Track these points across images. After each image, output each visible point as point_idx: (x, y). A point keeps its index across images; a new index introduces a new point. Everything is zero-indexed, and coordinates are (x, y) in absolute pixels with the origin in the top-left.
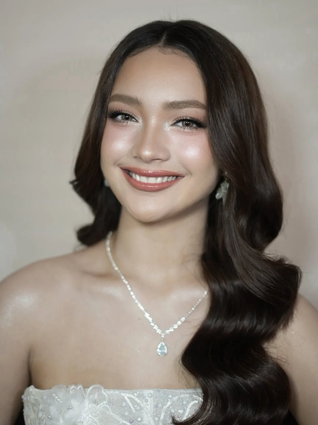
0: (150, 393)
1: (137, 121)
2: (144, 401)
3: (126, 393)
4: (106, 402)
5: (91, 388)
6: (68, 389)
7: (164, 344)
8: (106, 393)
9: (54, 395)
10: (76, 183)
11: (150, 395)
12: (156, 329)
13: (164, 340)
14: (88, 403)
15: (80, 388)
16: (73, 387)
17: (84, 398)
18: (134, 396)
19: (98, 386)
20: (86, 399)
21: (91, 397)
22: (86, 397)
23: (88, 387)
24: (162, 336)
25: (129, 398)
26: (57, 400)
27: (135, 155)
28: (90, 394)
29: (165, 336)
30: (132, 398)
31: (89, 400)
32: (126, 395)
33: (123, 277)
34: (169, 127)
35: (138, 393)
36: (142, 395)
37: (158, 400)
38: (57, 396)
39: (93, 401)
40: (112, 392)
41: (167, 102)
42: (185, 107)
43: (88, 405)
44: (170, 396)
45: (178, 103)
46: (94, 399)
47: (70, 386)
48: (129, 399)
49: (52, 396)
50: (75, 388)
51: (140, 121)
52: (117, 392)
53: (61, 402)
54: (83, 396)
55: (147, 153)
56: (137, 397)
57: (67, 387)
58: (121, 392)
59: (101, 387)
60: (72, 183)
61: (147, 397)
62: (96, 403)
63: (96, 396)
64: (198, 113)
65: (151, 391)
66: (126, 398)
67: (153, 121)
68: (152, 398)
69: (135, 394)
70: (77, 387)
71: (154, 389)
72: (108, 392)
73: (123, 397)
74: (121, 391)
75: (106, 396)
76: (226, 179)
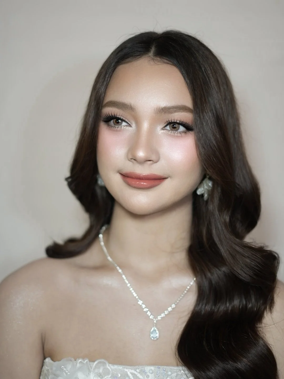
0: (151, 370)
1: (130, 125)
2: (145, 377)
3: (129, 369)
4: (110, 376)
5: (96, 363)
6: (75, 361)
7: (156, 329)
8: (110, 367)
9: (63, 367)
10: (70, 180)
11: (151, 372)
12: (149, 315)
13: (156, 325)
14: (93, 376)
15: (87, 362)
16: (80, 361)
17: (90, 371)
18: (136, 372)
19: (103, 360)
20: (91, 372)
21: (96, 371)
22: (92, 371)
23: (94, 361)
24: (154, 321)
25: (132, 373)
26: (65, 372)
27: (130, 157)
28: (96, 367)
29: (157, 321)
30: (134, 374)
31: (94, 374)
32: (129, 371)
33: (118, 268)
34: (161, 130)
35: (140, 369)
36: (144, 372)
37: (159, 376)
38: (65, 368)
39: (98, 374)
40: (116, 367)
41: (159, 108)
42: (175, 112)
43: (93, 378)
44: (170, 373)
45: (169, 108)
46: (99, 373)
47: (78, 359)
48: (132, 375)
49: (61, 368)
50: (82, 361)
51: (134, 125)
52: (121, 367)
53: (69, 374)
54: (89, 369)
55: (141, 154)
56: (139, 373)
57: (75, 360)
58: (124, 368)
59: (105, 362)
60: (67, 179)
61: (148, 373)
62: (101, 376)
63: (101, 371)
64: (187, 117)
65: (152, 368)
66: (129, 373)
67: (145, 126)
68: (153, 374)
69: (138, 370)
70: (84, 361)
71: (155, 366)
72: (112, 367)
73: (126, 372)
74: (124, 366)
75: (110, 370)
76: (208, 177)
